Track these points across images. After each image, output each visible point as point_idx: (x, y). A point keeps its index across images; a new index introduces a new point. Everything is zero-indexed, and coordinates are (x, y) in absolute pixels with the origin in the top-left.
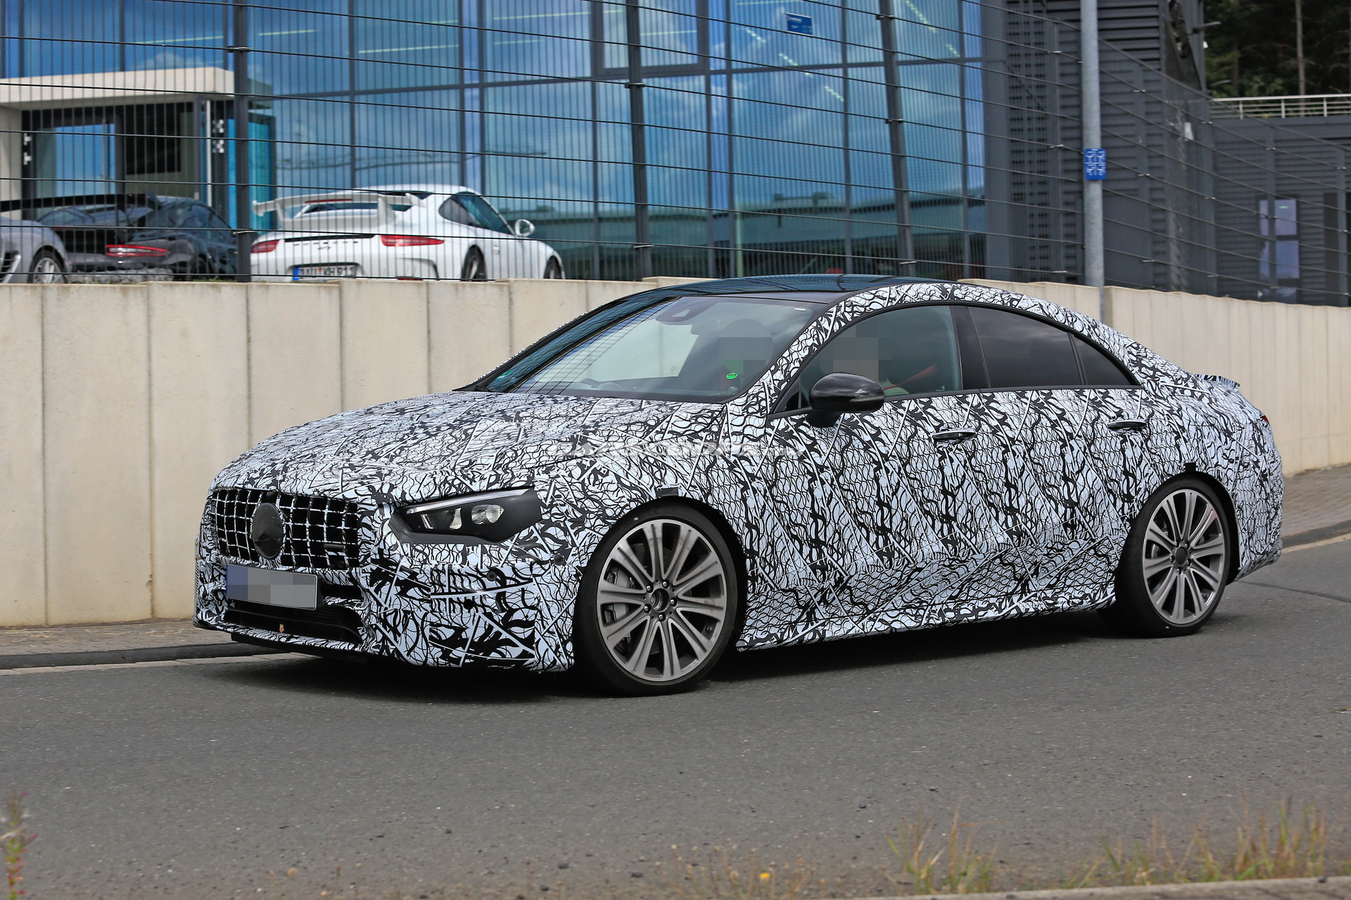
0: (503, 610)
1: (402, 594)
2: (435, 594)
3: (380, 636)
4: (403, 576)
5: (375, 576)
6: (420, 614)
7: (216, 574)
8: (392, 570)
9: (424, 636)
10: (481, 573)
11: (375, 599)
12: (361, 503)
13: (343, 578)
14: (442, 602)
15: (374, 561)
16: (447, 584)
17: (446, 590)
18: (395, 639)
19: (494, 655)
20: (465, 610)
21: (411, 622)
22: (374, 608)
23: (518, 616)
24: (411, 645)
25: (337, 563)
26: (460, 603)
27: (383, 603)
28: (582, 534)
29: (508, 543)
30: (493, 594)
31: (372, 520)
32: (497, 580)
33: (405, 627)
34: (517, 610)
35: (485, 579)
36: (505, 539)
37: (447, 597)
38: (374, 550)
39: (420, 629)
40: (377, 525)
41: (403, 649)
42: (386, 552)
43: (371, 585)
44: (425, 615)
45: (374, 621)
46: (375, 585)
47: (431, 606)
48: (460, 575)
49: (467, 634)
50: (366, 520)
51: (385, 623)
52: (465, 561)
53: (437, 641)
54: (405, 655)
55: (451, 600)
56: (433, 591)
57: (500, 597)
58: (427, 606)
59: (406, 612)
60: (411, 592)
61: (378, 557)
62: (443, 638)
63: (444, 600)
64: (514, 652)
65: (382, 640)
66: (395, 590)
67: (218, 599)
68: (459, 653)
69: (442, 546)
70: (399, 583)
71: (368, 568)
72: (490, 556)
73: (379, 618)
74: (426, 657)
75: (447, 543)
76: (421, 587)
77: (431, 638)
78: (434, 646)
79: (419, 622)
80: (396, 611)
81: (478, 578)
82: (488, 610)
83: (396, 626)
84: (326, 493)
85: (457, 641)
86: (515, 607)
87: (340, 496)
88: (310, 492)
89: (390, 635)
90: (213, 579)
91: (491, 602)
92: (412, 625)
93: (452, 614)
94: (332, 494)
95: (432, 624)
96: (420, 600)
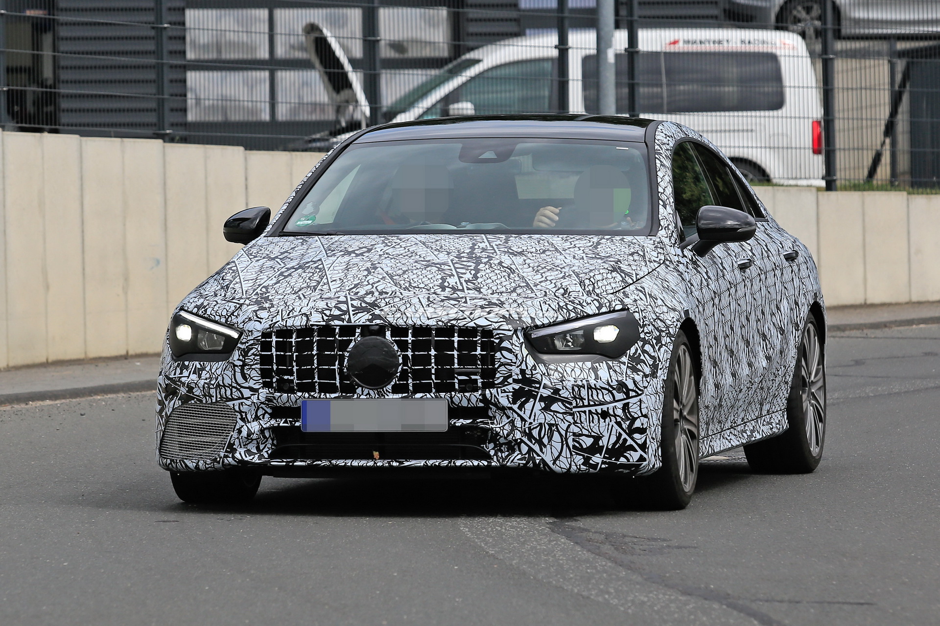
0: (628, 419)
1: (547, 409)
2: (577, 407)
3: (524, 448)
4: (546, 393)
5: (517, 395)
6: (564, 426)
7: (260, 412)
8: (536, 388)
9: (568, 446)
10: (611, 386)
11: (519, 415)
12: (498, 329)
13: (474, 400)
14: (583, 414)
15: (515, 381)
16: (586, 397)
17: (586, 403)
18: (541, 450)
19: (622, 460)
20: (602, 420)
21: (556, 434)
22: (518, 423)
23: (637, 424)
24: (556, 454)
25: (469, 386)
26: (597, 414)
27: (527, 419)
28: (662, 350)
29: (624, 359)
30: (620, 405)
31: (512, 344)
32: (624, 392)
33: (550, 439)
34: (637, 418)
35: (614, 392)
36: (621, 356)
37: (587, 409)
38: (516, 370)
39: (564, 440)
40: (516, 348)
41: (549, 459)
42: (528, 372)
43: (514, 403)
44: (569, 426)
45: (518, 435)
46: (519, 403)
47: (574, 418)
48: (596, 389)
49: (603, 442)
50: (505, 344)
51: (530, 436)
52: (597, 377)
53: (579, 449)
54: (551, 464)
55: (590, 411)
56: (574, 404)
57: (626, 407)
58: (569, 418)
59: (551, 425)
60: (555, 407)
61: (520, 377)
62: (585, 447)
63: (585, 412)
64: (634, 456)
65: (528, 452)
66: (539, 405)
67: (265, 437)
68: (597, 459)
69: (572, 364)
70: (542, 399)
71: (510, 388)
72: (615, 371)
73: (524, 433)
74: (570, 465)
75: (576, 361)
76: (564, 401)
77: (574, 446)
78: (577, 454)
79: (563, 433)
80: (540, 424)
81: (610, 391)
82: (619, 419)
83: (541, 439)
84: (454, 322)
85: (595, 448)
86: (636, 416)
87: (472, 324)
88: (432, 323)
89: (536, 447)
90: (257, 418)
91: (619, 412)
92: (556, 436)
93: (592, 424)
94: (461, 323)
95: (574, 434)
96: (563, 413)
